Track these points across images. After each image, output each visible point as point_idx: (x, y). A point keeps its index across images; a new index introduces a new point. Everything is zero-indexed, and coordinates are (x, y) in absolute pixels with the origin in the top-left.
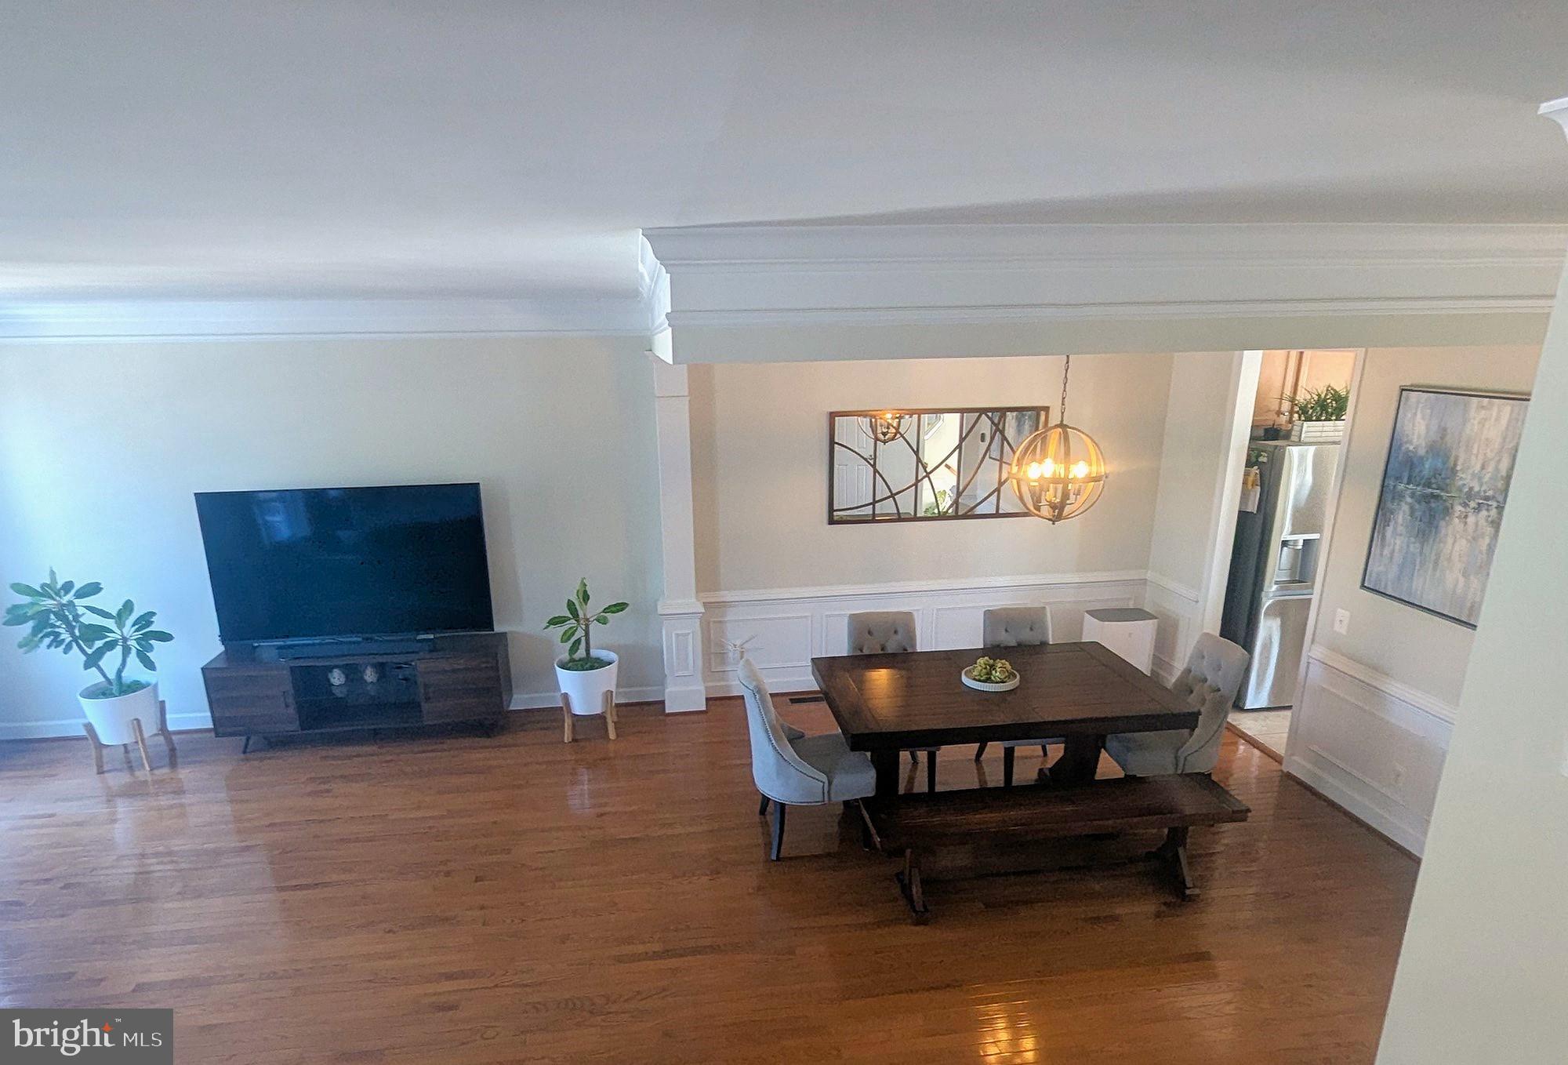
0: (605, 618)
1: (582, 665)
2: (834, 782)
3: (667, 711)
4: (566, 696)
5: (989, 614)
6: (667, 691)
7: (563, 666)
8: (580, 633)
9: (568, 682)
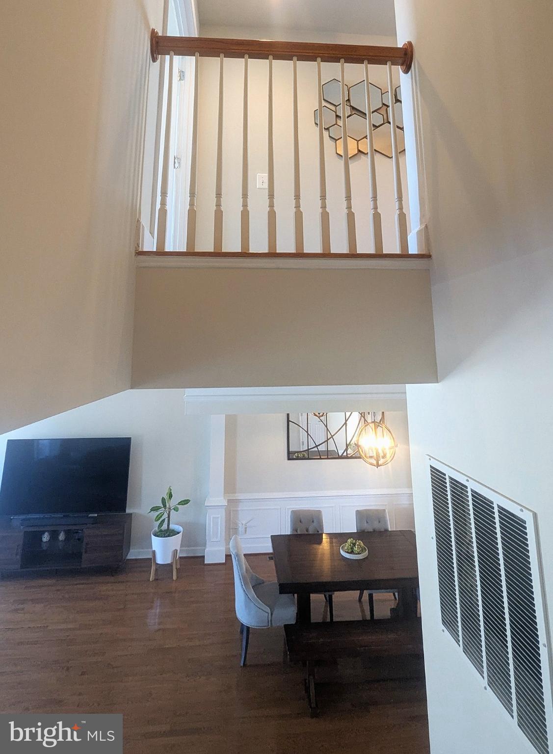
0: (178, 508)
1: (164, 534)
2: (274, 614)
3: (206, 562)
4: (154, 552)
5: (359, 513)
6: (207, 550)
7: (155, 535)
8: (166, 515)
9: (157, 543)
